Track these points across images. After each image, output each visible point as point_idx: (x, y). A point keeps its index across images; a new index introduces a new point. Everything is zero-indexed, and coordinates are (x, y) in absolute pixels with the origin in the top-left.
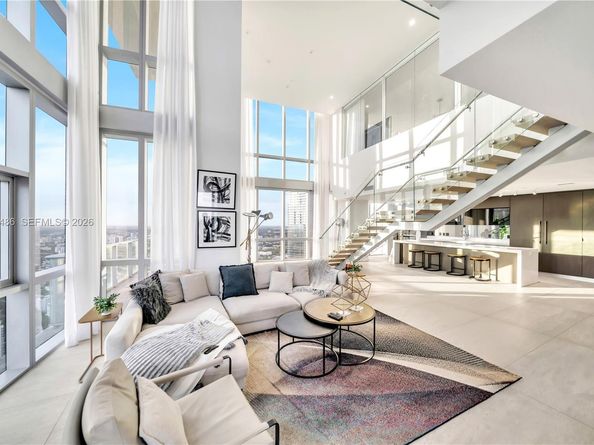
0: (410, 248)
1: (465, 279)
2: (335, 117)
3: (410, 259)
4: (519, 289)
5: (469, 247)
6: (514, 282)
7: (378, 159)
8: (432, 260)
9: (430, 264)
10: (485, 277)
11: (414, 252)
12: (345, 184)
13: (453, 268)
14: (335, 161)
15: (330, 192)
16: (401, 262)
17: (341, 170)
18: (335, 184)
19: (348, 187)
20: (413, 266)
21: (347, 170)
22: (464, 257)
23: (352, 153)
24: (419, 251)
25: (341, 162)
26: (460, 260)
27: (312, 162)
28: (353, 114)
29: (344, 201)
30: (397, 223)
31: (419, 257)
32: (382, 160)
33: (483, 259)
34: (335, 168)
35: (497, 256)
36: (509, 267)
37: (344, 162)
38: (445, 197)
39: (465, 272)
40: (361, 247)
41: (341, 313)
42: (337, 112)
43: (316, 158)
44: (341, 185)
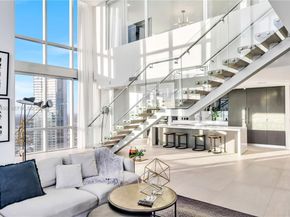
0: (164, 131)
1: (205, 153)
2: (98, 9)
3: (164, 140)
4: (239, 157)
5: (208, 128)
6: (236, 152)
7: (142, 52)
8: (181, 140)
9: (179, 143)
10: (218, 150)
11: (167, 135)
12: (110, 74)
13: (196, 145)
14: (98, 51)
15: (94, 80)
16: (157, 143)
17: (106, 60)
18: (99, 72)
19: (112, 77)
20: (166, 146)
21: (112, 61)
22: (204, 136)
23: (116, 46)
24: (172, 133)
25: (105, 52)
26: (201, 139)
27: (76, 50)
28: (117, 9)
29: (107, 90)
30: (163, 111)
31: (171, 139)
32: (145, 55)
33: (217, 136)
34: (99, 58)
35: (225, 133)
36: (233, 141)
37: (109, 53)
38: (200, 88)
39: (204, 148)
40: (130, 132)
41: (148, 199)
42: (100, 4)
43: (80, 46)
44: (106, 74)
